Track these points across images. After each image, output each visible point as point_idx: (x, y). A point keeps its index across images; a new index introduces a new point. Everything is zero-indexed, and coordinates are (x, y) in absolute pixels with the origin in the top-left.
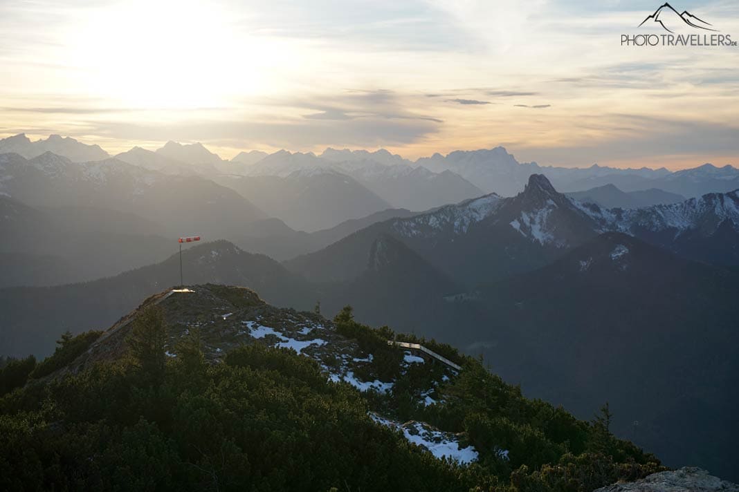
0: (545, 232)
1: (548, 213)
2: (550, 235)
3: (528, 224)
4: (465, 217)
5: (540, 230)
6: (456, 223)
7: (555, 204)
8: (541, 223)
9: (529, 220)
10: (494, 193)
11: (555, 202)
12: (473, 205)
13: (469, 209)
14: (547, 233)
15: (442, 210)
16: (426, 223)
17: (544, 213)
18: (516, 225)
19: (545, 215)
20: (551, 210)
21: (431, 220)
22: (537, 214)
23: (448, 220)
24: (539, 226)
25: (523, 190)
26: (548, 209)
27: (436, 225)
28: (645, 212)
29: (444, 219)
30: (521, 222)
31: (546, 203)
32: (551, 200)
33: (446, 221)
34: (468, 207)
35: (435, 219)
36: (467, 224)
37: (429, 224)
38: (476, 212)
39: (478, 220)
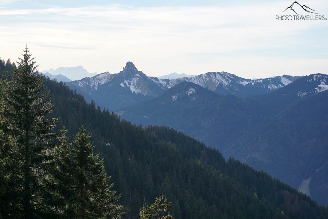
0: (136, 89)
1: (137, 80)
2: (139, 91)
3: (128, 85)
4: (95, 83)
5: (134, 88)
6: (92, 86)
7: (140, 76)
8: (134, 84)
9: (128, 83)
10: (107, 72)
11: (139, 75)
12: (98, 77)
13: (97, 79)
14: (137, 89)
15: (84, 79)
16: (77, 85)
17: (135, 80)
18: (122, 85)
19: (135, 81)
20: (138, 79)
21: (79, 84)
22: (131, 80)
23: (87, 84)
24: (133, 87)
25: (122, 70)
26: (136, 78)
27: (82, 86)
28: (180, 80)
29: (85, 83)
30: (125, 84)
31: (135, 75)
32: (137, 74)
33: (86, 84)
34: (96, 78)
35: (81, 83)
36: (97, 86)
37: (79, 85)
38: (100, 80)
39: (101, 84)
